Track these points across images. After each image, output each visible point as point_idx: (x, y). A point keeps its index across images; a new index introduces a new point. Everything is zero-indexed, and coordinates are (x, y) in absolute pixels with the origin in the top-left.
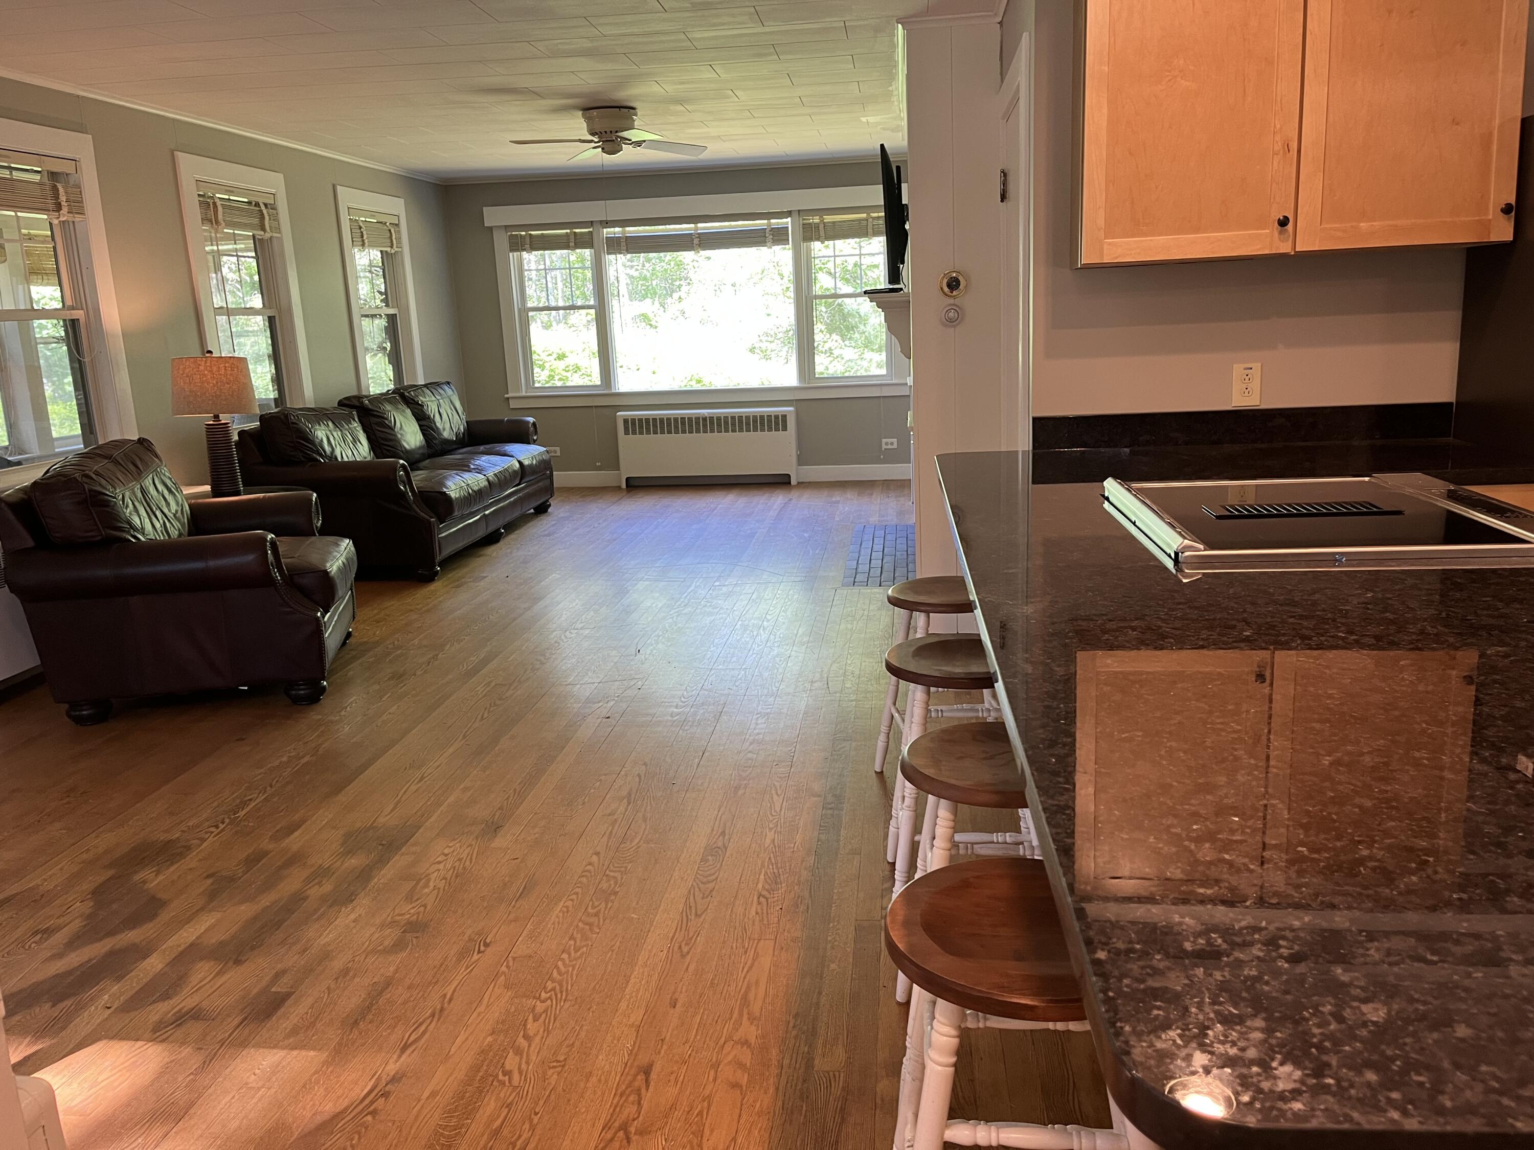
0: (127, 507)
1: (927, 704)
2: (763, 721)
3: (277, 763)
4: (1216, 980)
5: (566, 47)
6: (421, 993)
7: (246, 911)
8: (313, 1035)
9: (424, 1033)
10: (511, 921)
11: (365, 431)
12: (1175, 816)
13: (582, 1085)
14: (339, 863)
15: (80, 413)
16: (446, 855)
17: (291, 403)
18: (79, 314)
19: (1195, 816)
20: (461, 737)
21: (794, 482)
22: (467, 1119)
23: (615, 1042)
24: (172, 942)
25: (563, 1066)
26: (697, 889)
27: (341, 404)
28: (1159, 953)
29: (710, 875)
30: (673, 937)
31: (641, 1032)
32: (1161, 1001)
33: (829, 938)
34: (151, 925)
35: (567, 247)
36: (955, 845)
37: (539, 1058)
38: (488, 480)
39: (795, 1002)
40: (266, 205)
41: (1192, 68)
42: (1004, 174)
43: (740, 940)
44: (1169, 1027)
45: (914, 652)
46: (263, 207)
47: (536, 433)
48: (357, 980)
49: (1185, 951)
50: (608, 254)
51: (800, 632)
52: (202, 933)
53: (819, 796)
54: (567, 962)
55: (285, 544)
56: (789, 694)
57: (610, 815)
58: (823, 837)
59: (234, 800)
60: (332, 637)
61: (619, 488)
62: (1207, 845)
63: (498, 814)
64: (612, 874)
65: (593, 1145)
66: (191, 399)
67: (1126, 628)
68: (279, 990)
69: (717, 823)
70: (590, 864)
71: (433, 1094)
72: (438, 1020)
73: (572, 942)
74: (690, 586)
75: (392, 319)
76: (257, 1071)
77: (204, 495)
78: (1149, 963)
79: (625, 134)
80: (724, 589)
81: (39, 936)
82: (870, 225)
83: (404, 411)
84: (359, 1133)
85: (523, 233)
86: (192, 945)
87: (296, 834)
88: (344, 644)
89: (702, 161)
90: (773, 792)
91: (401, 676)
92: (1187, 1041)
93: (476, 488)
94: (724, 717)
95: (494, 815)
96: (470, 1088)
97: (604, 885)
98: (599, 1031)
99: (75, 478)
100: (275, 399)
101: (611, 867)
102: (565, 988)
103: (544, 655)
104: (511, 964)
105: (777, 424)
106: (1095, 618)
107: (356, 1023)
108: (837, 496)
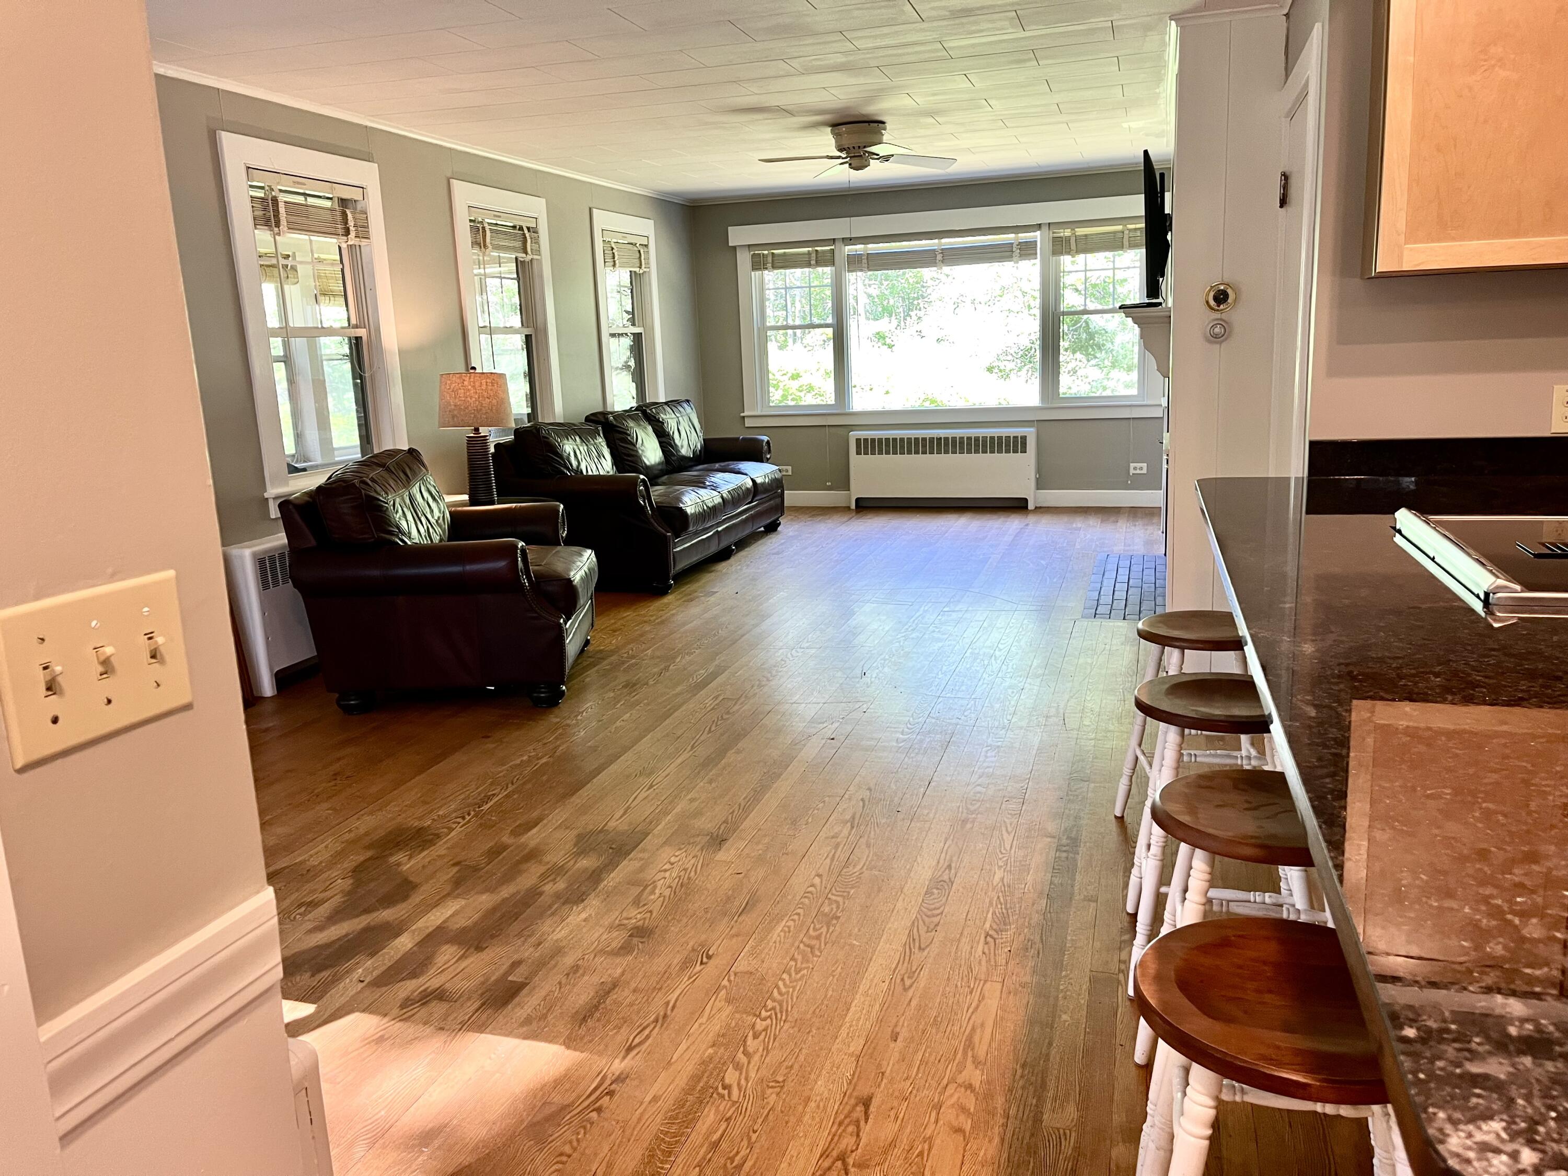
0: (397, 512)
1: (1180, 747)
2: (993, 754)
3: (518, 761)
4: (1547, 1072)
5: (821, 63)
6: (645, 998)
7: (485, 901)
8: (545, 1027)
9: (648, 1037)
10: (733, 936)
11: (608, 446)
12: (1496, 887)
13: (800, 1108)
14: (572, 862)
15: (359, 425)
16: (672, 864)
17: (542, 418)
18: (362, 332)
19: (1520, 887)
20: (689, 748)
21: (1031, 506)
22: (687, 1127)
23: (835, 1069)
24: (421, 924)
25: (782, 1087)
26: (921, 922)
27: (588, 419)
28: (1477, 1035)
29: (935, 909)
30: (896, 968)
31: (860, 1063)
32: (1481, 1088)
33: (1061, 987)
34: (404, 905)
35: (808, 265)
36: (1209, 901)
37: (758, 1075)
38: (722, 497)
39: (1024, 1049)
40: (528, 228)
41: (1512, 56)
42: (1285, 177)
43: (965, 979)
44: (1491, 1118)
45: (1167, 689)
46: (526, 231)
47: (769, 452)
48: (586, 978)
49: (1509, 1036)
50: (849, 271)
51: (1035, 664)
52: (448, 918)
53: (1054, 837)
54: (788, 982)
55: (533, 552)
56: (1021, 728)
57: (833, 837)
58: (1056, 881)
59: (479, 794)
60: (572, 646)
61: (848, 508)
62: (1534, 921)
63: (722, 828)
64: (834, 898)
65: (811, 1170)
66: (456, 412)
67: (1428, 673)
68: (515, 979)
69: (943, 855)
70: (813, 885)
71: (655, 1099)
72: (662, 1026)
73: (793, 963)
74: (918, 610)
75: (637, 337)
76: (493, 1056)
77: (463, 504)
78: (1467, 1046)
79: (873, 149)
80: (954, 615)
81: (303, 909)
82: (1126, 237)
83: (645, 428)
84: (585, 1128)
85: (766, 252)
86: (439, 928)
87: (535, 831)
88: (582, 651)
89: (950, 175)
90: (1004, 829)
91: (634, 685)
92: (1514, 1136)
93: (710, 505)
94: (952, 747)
95: (719, 828)
96: (690, 1098)
97: (826, 909)
98: (818, 1056)
99: (354, 484)
100: (528, 414)
101: (834, 891)
102: (785, 1008)
103: (770, 672)
104: (732, 978)
105: (1015, 446)
106: (1389, 661)
107: (584, 1019)
108: (1079, 522)
